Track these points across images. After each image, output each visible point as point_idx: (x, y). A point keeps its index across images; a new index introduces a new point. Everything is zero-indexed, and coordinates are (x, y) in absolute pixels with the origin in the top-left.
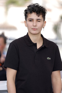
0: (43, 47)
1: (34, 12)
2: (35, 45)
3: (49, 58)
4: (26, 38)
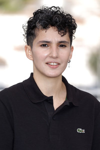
0: (68, 104)
2: (50, 100)
3: (80, 131)
4: (30, 85)
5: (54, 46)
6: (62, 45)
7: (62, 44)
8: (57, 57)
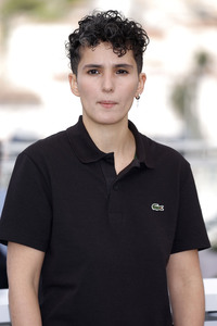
1: (104, 40)
2: (110, 159)
3: (157, 207)
5: (108, 72)
6: (121, 70)
7: (122, 68)
8: (111, 91)
